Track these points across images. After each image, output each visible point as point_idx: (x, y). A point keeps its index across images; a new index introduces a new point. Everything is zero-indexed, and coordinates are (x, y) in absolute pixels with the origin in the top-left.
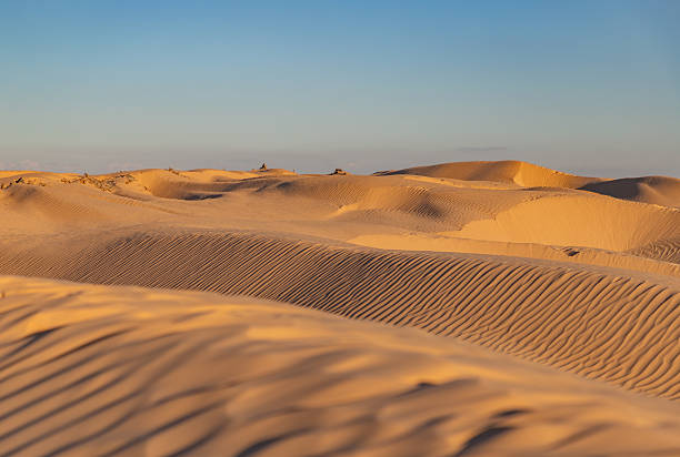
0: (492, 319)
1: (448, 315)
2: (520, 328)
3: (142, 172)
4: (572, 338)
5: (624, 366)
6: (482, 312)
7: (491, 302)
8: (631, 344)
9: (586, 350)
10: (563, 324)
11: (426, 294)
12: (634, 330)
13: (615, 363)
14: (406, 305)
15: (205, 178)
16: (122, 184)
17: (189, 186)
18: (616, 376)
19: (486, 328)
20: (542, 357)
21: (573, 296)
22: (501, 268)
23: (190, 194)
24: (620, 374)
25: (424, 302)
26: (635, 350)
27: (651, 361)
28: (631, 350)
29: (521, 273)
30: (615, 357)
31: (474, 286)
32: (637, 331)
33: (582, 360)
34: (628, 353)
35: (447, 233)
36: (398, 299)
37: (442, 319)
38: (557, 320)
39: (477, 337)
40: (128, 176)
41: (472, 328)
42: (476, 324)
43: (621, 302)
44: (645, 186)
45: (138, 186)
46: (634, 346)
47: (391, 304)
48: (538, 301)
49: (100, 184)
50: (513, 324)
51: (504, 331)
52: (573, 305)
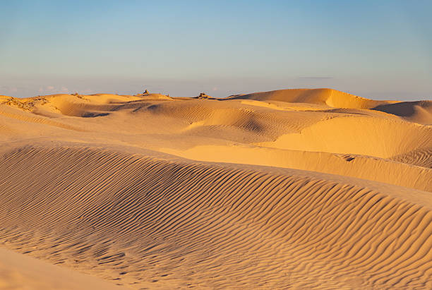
0: (256, 214)
1: (227, 210)
2: (275, 221)
3: (54, 96)
4: (310, 229)
5: (344, 250)
6: (250, 208)
7: (257, 202)
8: (350, 234)
9: (318, 238)
10: (305, 218)
11: (213, 195)
12: (353, 223)
13: (338, 248)
14: (199, 203)
15: (102, 101)
16: (39, 105)
17: (88, 107)
18: (337, 257)
19: (251, 221)
20: (287, 243)
21: (313, 198)
22: (267, 176)
23: (87, 113)
24: (340, 256)
25: (211, 201)
26: (352, 239)
27: (363, 246)
28: (350, 238)
29: (280, 181)
30: (338, 243)
31: (247, 189)
32: (356, 224)
33: (315, 245)
34: (348, 240)
35: (263, 144)
36: (194, 198)
37: (222, 213)
38: (301, 216)
39: (245, 227)
40: (44, 99)
41: (242, 221)
42: (245, 218)
43: (347, 203)
44: (418, 108)
45: (51, 106)
46: (352, 235)
47: (189, 202)
48: (289, 202)
49: (22, 105)
50: (270, 218)
51: (263, 223)
52: (313, 205)
